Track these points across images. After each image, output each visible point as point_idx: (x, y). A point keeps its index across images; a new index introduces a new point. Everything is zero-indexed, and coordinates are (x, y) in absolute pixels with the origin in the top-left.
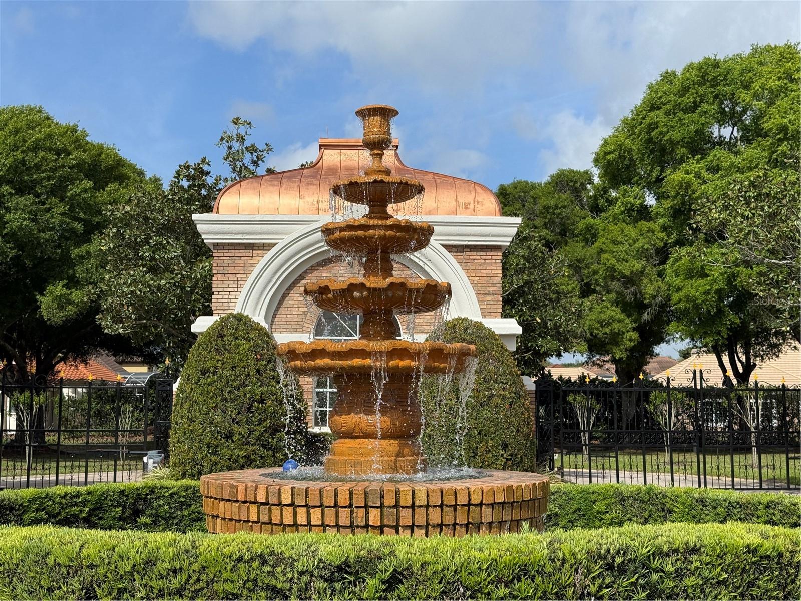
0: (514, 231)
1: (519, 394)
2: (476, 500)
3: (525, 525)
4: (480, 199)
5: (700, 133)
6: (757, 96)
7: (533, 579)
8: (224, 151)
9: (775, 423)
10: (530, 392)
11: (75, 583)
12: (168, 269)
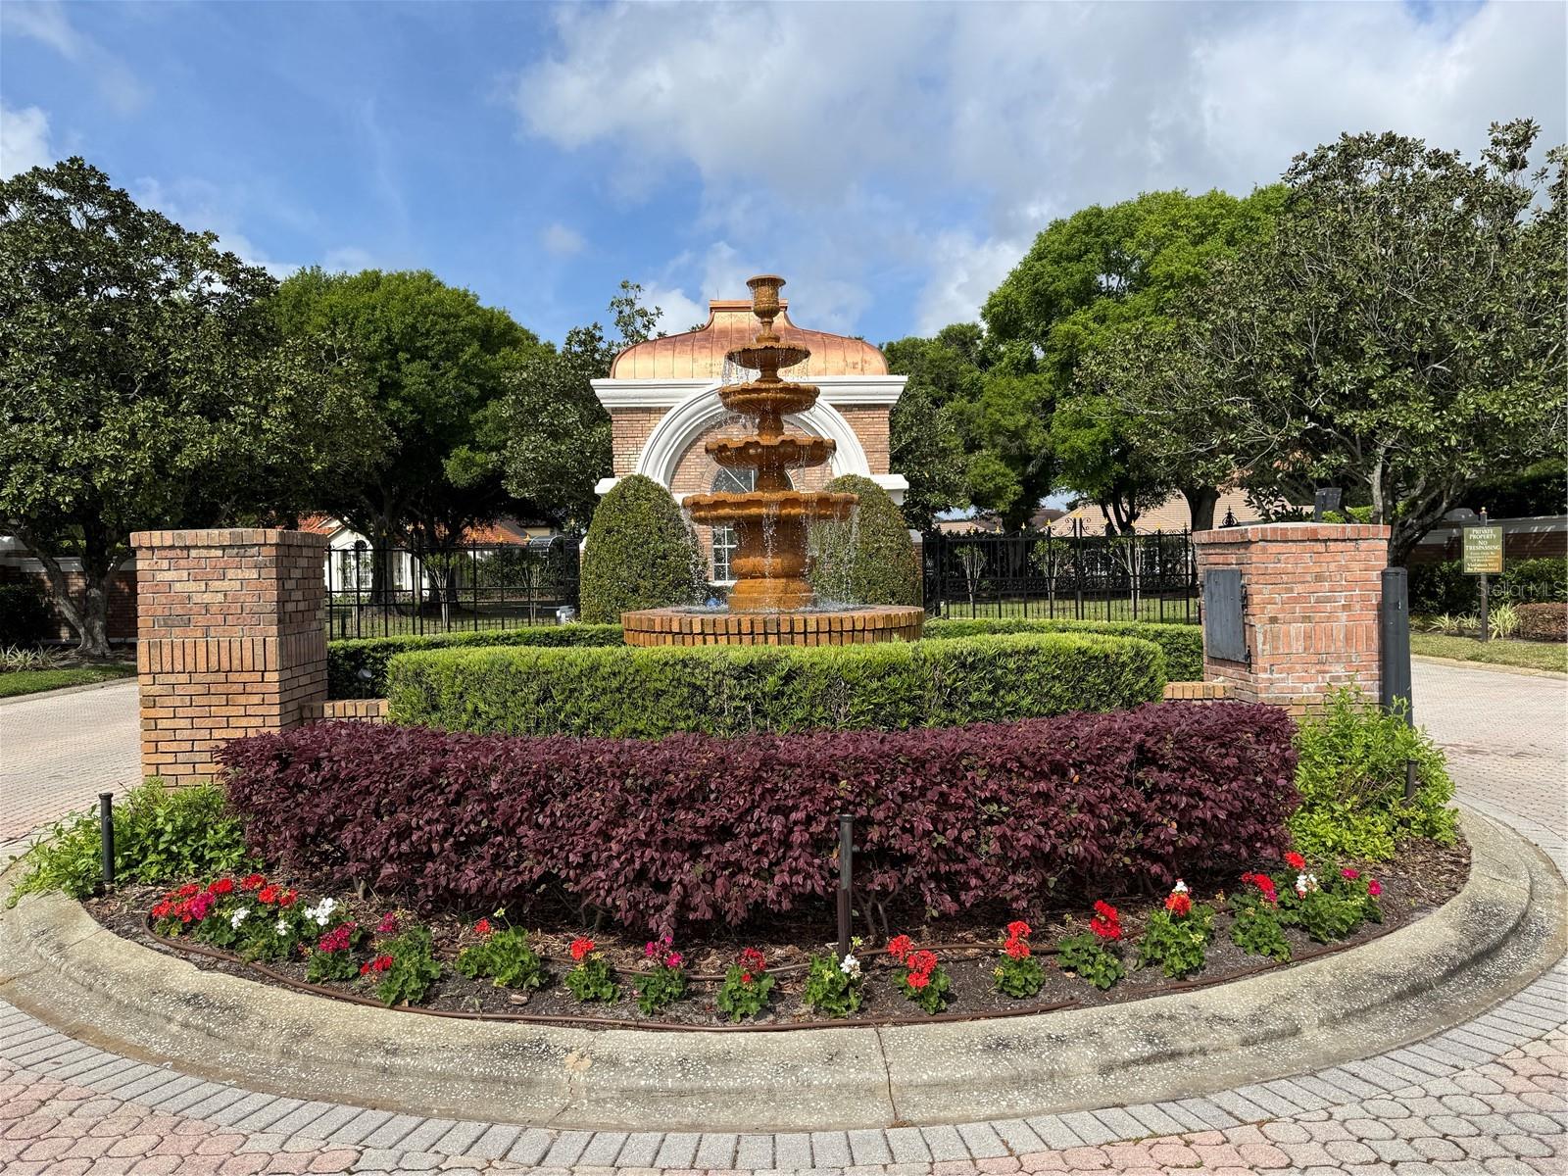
0: (901, 389)
1: (906, 545)
2: (859, 626)
3: (896, 636)
4: (867, 358)
5: (1086, 282)
6: (1141, 245)
7: (900, 674)
8: (615, 316)
9: (1157, 570)
10: (917, 545)
11: (534, 686)
12: (568, 434)
